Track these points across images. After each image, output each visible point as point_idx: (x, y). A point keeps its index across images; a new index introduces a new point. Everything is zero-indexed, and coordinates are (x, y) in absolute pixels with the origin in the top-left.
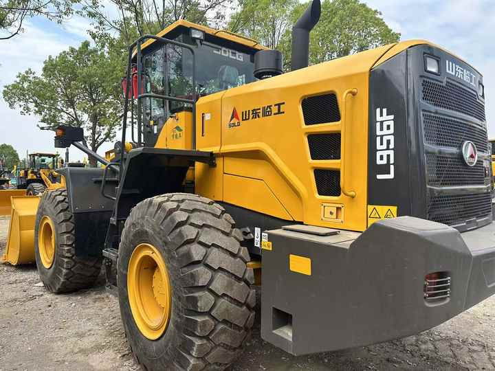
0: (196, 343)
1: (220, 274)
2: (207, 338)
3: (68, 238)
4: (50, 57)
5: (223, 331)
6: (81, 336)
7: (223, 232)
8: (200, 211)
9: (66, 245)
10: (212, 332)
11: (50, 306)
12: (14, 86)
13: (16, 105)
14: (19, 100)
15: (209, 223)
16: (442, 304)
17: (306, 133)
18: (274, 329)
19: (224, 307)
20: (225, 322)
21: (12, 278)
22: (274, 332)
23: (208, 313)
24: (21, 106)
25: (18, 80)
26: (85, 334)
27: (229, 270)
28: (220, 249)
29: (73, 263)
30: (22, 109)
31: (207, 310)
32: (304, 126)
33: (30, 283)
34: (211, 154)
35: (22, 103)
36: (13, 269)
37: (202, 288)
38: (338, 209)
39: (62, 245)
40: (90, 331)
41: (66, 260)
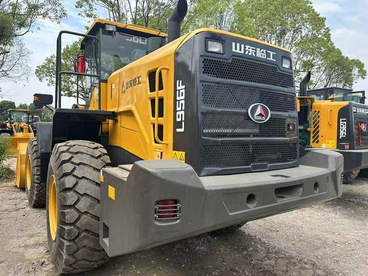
0: (66, 244)
1: (84, 198)
2: (73, 240)
3: (37, 170)
4: (67, 45)
5: (86, 237)
6: (31, 236)
7: (95, 169)
8: (82, 153)
9: (37, 175)
10: (77, 237)
11: (24, 215)
12: (43, 67)
13: (44, 79)
14: (46, 76)
15: (85, 162)
16: (175, 223)
17: (150, 98)
18: (104, 238)
19: (86, 220)
20: (86, 231)
21: (13, 196)
22: (104, 239)
23: (73, 224)
24: (47, 80)
25: (46, 62)
26: (34, 235)
27: (92, 195)
28: (89, 181)
29: (41, 188)
30: (48, 82)
31: (72, 222)
32: (149, 93)
33: (22, 199)
34: (113, 112)
35: (48, 78)
36: (17, 190)
37: (70, 207)
38: (162, 153)
39: (34, 175)
40: (39, 233)
41: (36, 185)
